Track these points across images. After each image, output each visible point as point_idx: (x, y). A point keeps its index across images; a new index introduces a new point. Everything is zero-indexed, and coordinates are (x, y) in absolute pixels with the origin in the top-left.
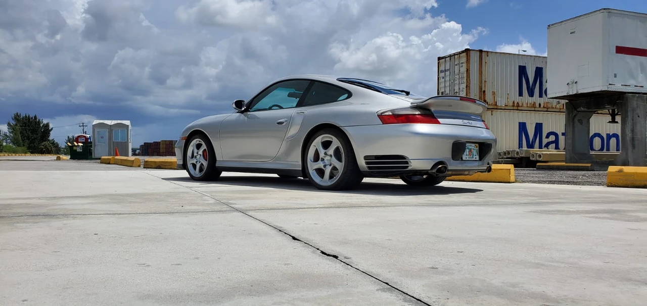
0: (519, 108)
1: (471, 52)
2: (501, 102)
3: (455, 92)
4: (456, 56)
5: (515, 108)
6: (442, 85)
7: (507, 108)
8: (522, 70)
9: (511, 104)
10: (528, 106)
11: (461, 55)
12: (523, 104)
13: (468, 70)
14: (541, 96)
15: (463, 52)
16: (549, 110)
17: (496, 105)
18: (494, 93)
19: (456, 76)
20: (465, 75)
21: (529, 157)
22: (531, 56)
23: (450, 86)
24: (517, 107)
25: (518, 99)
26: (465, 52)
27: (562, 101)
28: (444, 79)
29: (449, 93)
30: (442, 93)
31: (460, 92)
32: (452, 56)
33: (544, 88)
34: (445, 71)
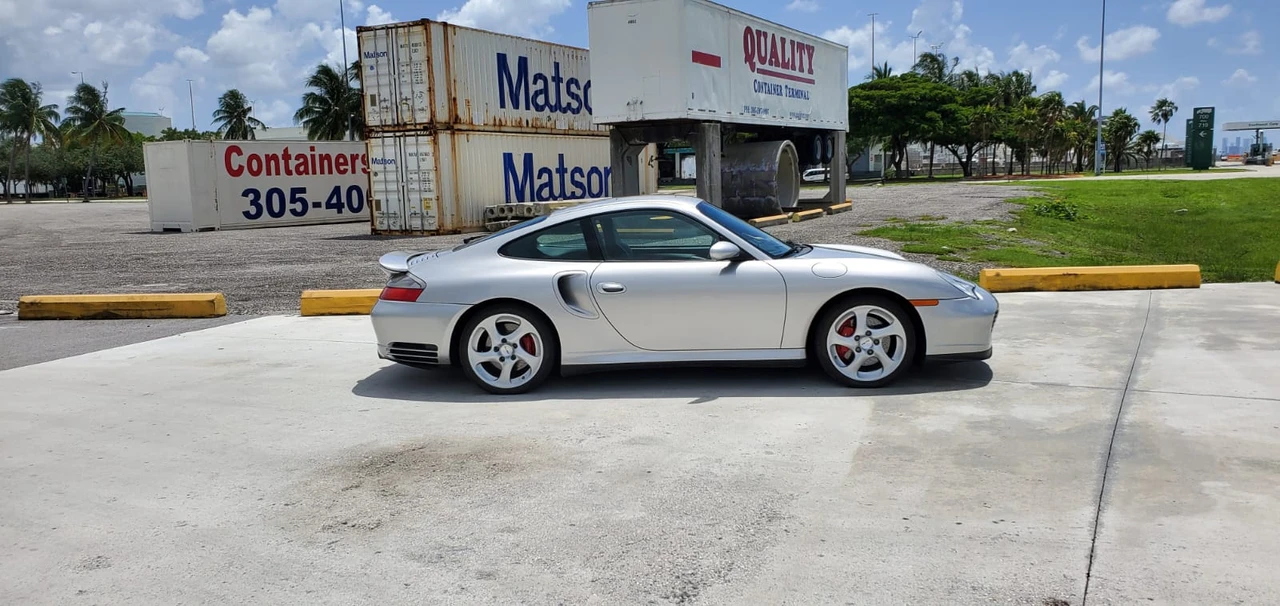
1: (432, 25)
2: (478, 121)
3: (403, 97)
4: (400, 30)
5: (497, 129)
6: (371, 82)
7: (487, 128)
8: (502, 59)
9: (492, 122)
10: (513, 124)
11: (412, 29)
12: (506, 121)
13: (429, 60)
14: (528, 108)
15: (416, 24)
16: (539, 131)
17: (472, 123)
18: (468, 102)
19: (403, 68)
20: (424, 67)
23: (390, 84)
24: (498, 127)
25: (500, 113)
26: (423, 24)
27: (554, 116)
28: (375, 70)
29: (387, 98)
30: (373, 97)
31: (416, 100)
32: (391, 28)
33: (531, 94)
34: (376, 55)
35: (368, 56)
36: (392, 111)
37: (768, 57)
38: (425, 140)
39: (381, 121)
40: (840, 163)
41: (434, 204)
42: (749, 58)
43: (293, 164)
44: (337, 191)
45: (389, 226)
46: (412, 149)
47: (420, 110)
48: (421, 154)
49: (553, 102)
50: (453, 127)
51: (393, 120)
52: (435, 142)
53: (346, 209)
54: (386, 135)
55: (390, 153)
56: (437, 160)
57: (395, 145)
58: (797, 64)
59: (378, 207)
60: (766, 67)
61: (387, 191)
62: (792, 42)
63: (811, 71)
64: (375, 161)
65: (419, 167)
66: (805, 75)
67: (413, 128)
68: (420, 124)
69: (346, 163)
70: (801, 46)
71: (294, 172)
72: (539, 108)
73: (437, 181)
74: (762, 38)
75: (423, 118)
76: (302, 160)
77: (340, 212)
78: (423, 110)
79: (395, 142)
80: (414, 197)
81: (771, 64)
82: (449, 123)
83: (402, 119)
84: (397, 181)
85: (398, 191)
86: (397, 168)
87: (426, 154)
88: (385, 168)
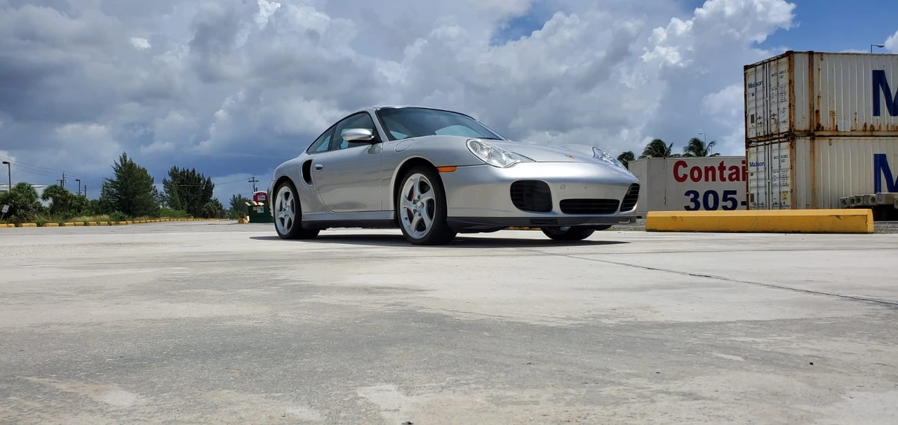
0: (874, 133)
1: (796, 56)
2: (845, 128)
3: (772, 114)
4: (772, 63)
5: (868, 133)
6: (751, 105)
7: (854, 133)
8: (879, 76)
9: (861, 127)
10: (890, 129)
11: (780, 61)
12: (880, 127)
13: (791, 82)
15: (783, 56)
17: (837, 130)
18: (833, 113)
19: (773, 92)
20: (787, 89)
21: (893, 205)
22: (892, 55)
23: (764, 105)
24: (870, 132)
25: (873, 121)
26: (787, 55)
28: (754, 97)
29: (762, 116)
30: (752, 116)
31: (780, 115)
32: (766, 63)
34: (756, 85)
35: (751, 86)
36: (764, 125)
38: (785, 145)
39: (757, 134)
41: (788, 196)
43: (726, 173)
46: (776, 153)
47: (783, 122)
48: (782, 157)
50: (813, 134)
51: (764, 132)
52: (792, 147)
54: (759, 144)
55: (762, 158)
56: (793, 160)
57: (765, 151)
59: (752, 200)
61: (758, 187)
64: (752, 165)
65: (780, 167)
67: (777, 136)
68: (782, 133)
71: (727, 179)
73: (792, 178)
75: (784, 128)
76: (734, 170)
78: (785, 122)
79: (765, 149)
80: (776, 190)
82: (810, 131)
83: (771, 131)
84: (765, 178)
85: (766, 187)
86: (765, 168)
87: (786, 156)
88: (758, 169)
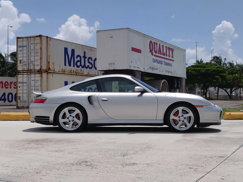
0: (65, 73)
1: (43, 37)
2: (57, 70)
3: (31, 61)
4: (32, 38)
5: (63, 73)
6: (20, 55)
7: (59, 72)
8: (66, 49)
9: (61, 70)
10: (69, 72)
11: (36, 38)
12: (66, 71)
13: (41, 48)
14: (74, 66)
15: (37, 36)
16: (77, 74)
18: (53, 63)
19: (32, 51)
20: (39, 51)
23: (27, 56)
24: (63, 72)
25: (64, 67)
26: (40, 37)
27: (83, 69)
28: (22, 52)
29: (26, 61)
31: (35, 62)
32: (29, 38)
33: (75, 61)
34: (23, 46)
35: (20, 47)
36: (27, 65)
37: (158, 52)
38: (38, 75)
39: (23, 69)
40: (183, 89)
42: (151, 51)
44: (4, 94)
45: (23, 105)
46: (33, 79)
47: (37, 65)
48: (36, 80)
49: (83, 64)
50: (48, 71)
51: (27, 68)
52: (41, 76)
53: (7, 101)
54: (24, 73)
55: (25, 80)
56: (41, 82)
57: (27, 77)
58: (168, 54)
59: (19, 99)
60: (157, 54)
61: (23, 93)
62: (166, 47)
63: (172, 57)
64: (20, 83)
65: (35, 85)
66: (171, 58)
67: (34, 71)
68: (36, 70)
69: (8, 85)
70: (169, 49)
72: (78, 67)
73: (41, 90)
74: (156, 45)
75: (38, 68)
77: (5, 102)
78: (38, 65)
79: (27, 76)
81: (159, 53)
82: (47, 70)
83: (30, 68)
84: (27, 90)
85: (27, 93)
86: (27, 85)
87: (38, 80)
88: (23, 85)
